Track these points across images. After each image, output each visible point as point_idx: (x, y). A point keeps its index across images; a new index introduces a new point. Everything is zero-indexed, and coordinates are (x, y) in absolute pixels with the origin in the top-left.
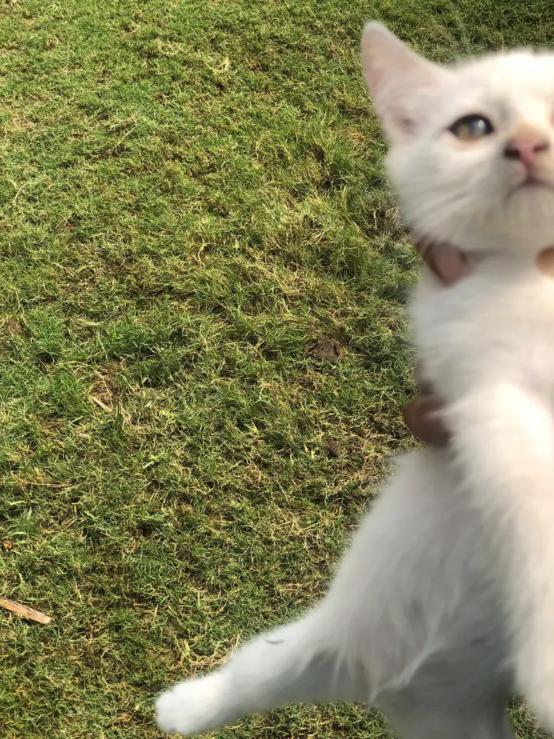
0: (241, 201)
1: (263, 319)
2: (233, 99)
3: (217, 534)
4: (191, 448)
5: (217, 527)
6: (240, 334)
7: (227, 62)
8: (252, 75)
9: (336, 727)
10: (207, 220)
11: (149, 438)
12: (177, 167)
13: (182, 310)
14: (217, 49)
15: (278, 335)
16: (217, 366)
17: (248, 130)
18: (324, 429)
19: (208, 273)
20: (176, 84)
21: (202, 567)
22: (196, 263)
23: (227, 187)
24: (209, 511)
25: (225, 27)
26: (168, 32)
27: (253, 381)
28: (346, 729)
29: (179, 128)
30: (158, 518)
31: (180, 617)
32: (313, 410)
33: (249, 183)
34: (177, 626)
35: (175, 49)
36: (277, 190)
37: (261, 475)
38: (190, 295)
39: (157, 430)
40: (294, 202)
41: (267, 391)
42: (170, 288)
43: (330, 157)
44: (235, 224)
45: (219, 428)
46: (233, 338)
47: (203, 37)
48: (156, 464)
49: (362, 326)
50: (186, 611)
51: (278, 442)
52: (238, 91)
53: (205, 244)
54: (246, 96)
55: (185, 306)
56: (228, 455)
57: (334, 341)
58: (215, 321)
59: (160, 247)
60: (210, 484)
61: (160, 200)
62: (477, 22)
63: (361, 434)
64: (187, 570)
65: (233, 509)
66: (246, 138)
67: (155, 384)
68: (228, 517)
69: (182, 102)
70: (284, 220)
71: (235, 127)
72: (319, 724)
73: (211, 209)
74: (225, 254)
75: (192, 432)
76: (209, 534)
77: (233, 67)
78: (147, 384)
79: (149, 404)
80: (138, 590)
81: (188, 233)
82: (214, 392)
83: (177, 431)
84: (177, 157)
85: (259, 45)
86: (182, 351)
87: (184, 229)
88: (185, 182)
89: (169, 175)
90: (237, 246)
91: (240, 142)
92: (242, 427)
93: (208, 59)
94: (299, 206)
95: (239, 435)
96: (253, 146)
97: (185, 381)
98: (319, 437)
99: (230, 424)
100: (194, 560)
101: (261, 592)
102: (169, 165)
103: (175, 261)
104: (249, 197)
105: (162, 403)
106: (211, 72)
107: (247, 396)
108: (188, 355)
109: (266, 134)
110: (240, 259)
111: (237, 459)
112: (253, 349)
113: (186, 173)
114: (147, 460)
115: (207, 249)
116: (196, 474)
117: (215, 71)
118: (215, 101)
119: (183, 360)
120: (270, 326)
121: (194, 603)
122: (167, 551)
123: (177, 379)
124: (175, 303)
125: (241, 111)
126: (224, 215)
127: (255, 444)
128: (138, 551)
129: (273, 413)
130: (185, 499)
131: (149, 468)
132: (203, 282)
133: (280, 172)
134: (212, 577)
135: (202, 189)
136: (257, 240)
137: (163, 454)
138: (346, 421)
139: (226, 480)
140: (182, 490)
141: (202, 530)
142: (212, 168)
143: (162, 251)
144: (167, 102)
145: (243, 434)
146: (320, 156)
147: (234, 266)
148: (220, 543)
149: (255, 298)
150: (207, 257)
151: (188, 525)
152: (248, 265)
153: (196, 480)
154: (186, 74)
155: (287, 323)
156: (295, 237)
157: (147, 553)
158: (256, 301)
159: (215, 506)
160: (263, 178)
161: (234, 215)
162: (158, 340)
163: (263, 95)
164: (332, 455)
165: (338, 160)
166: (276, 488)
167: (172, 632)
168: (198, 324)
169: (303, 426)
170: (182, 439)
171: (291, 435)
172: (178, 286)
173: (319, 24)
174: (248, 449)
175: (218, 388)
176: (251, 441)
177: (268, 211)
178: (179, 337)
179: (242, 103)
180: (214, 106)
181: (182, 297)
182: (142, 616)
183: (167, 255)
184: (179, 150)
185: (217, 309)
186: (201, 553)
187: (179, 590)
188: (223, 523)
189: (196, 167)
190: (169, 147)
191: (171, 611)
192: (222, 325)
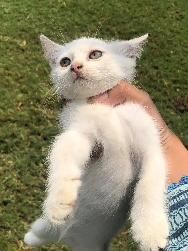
0: (32, 88)
1: (42, 127)
2: (27, 54)
3: (30, 202)
4: (20, 173)
5: (30, 200)
6: (34, 133)
7: (25, 42)
8: (34, 46)
10: (20, 95)
11: (5, 171)
12: (10, 78)
13: (14, 127)
14: (21, 38)
15: (47, 132)
16: (27, 144)
17: (33, 64)
19: (23, 113)
20: (8, 50)
21: (26, 215)
22: (18, 110)
23: (27, 84)
24: (27, 195)
25: (23, 30)
26: (4, 33)
27: (40, 148)
29: (10, 65)
30: (9, 199)
31: (19, 233)
33: (35, 82)
34: (18, 236)
35: (7, 39)
36: (44, 84)
38: (17, 121)
39: (8, 168)
42: (10, 120)
44: (31, 96)
45: (29, 165)
46: (32, 134)
47: (16, 34)
48: (8, 180)
50: (21, 230)
52: (29, 51)
53: (20, 104)
54: (32, 53)
55: (15, 125)
56: (33, 174)
58: (26, 129)
59: (5, 105)
60: (27, 185)
61: (4, 89)
62: (107, 24)
64: (20, 216)
65: (35, 193)
66: (32, 67)
67: (6, 152)
68: (34, 196)
69: (10, 56)
70: (47, 93)
71: (29, 63)
73: (22, 91)
74: (28, 106)
75: (20, 167)
76: (27, 203)
77: (27, 43)
78: (3, 153)
79: (4, 160)
80: (3, 225)
81: (14, 100)
82: (26, 153)
83: (15, 168)
84: (9, 74)
85: (35, 36)
86: (15, 140)
87: (13, 98)
88: (13, 83)
89: (7, 81)
90: (32, 103)
92: (37, 164)
93: (18, 41)
95: (36, 167)
96: (35, 69)
97: (16, 150)
99: (33, 164)
100: (22, 212)
102: (7, 77)
103: (11, 110)
104: (34, 86)
105: (9, 159)
106: (19, 46)
107: (38, 154)
108: (17, 142)
109: (39, 65)
110: (32, 108)
111: (36, 175)
112: (40, 137)
113: (13, 80)
114: (4, 179)
115: (22, 105)
116: (22, 182)
117: (21, 45)
118: (21, 55)
119: (15, 143)
120: (44, 129)
121: (23, 227)
122: (13, 210)
123: (14, 150)
124: (11, 124)
125: (31, 58)
126: (27, 93)
127: (42, 170)
128: (3, 211)
130: (19, 191)
131: (5, 182)
132: (21, 116)
133: (45, 77)
134: (29, 218)
135: (18, 85)
136: (38, 101)
137: (10, 176)
139: (32, 183)
140: (17, 188)
141: (25, 201)
142: (22, 78)
143: (6, 107)
144: (5, 56)
145: (38, 167)
147: (32, 110)
148: (31, 206)
149: (39, 120)
150: (22, 108)
151: (20, 200)
152: (36, 109)
153: (22, 184)
154: (11, 46)
157: (6, 212)
158: (39, 121)
159: (29, 193)
160: (39, 79)
161: (30, 93)
162: (6, 137)
163: (37, 52)
167: (16, 239)
168: (20, 131)
170: (16, 170)
172: (12, 118)
173: (55, 28)
174: (39, 172)
175: (28, 152)
176: (40, 169)
177: (41, 91)
178: (13, 136)
179: (31, 55)
180: (21, 57)
181: (14, 122)
182: (5, 234)
183: (8, 108)
184: (10, 72)
185: (26, 125)
186: (25, 210)
187: (18, 223)
188: (32, 198)
189: (16, 78)
190: (7, 72)
191: (15, 231)
192: (28, 130)
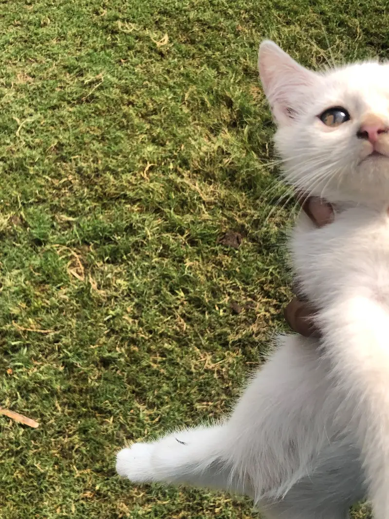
0: (174, 135)
1: (189, 218)
2: (170, 63)
3: (155, 366)
4: (138, 306)
5: (155, 362)
6: (172, 228)
7: (166, 37)
8: (183, 47)
9: (235, 504)
10: (150, 148)
11: (109, 299)
12: (131, 111)
13: (133, 211)
14: (160, 28)
15: (199, 229)
16: (156, 249)
17: (180, 85)
18: (229, 294)
19: (151, 185)
20: (131, 53)
21: (144, 390)
22: (142, 178)
23: (165, 125)
24: (149, 351)
25: (164, 13)
26: (126, 16)
27: (181, 260)
28: (242, 505)
29: (132, 83)
30: (114, 355)
31: (128, 424)
32: (222, 281)
33: (180, 123)
34: (126, 431)
35: (131, 28)
36: (199, 128)
37: (185, 326)
38: (140, 200)
39: (115, 294)
40: (211, 136)
41: (190, 268)
42: (125, 196)
43: (237, 105)
44: (170, 151)
45: (157, 292)
46: (167, 230)
47: (150, 20)
48: (114, 317)
49: (257, 224)
50: (132, 420)
51: (197, 303)
52: (174, 58)
53: (149, 165)
54: (179, 61)
55: (135, 208)
56: (163, 312)
57: (237, 234)
58: (155, 218)
59: (118, 166)
60: (150, 332)
61: (119, 133)
62: (341, 12)
63: (255, 298)
64: (133, 392)
65: (166, 349)
66: (178, 91)
67: (114, 262)
68: (163, 355)
69: (135, 65)
70: (204, 148)
71: (171, 83)
72: (223, 501)
73: (154, 141)
74: (163, 173)
75: (138, 295)
76: (149, 366)
77: (171, 41)
78: (108, 262)
79: (109, 276)
80: (99, 405)
81: (138, 157)
82: (154, 268)
83: (128, 295)
84: (130, 103)
85: (189, 26)
86: (132, 239)
87: (135, 154)
88: (136, 121)
89: (125, 116)
90: (171, 167)
91: (175, 93)
92: (173, 292)
93: (153, 35)
94: (214, 139)
95: (171, 298)
96: (183, 96)
97: (134, 259)
98: (226, 300)
99: (165, 290)
100: (138, 385)
101: (184, 408)
102: (125, 109)
103: (129, 176)
104: (180, 132)
105: (119, 275)
106: (155, 44)
107: (177, 271)
108: (137, 242)
109: (193, 88)
110: (172, 176)
111: (169, 314)
112: (182, 239)
113: (137, 115)
114: (107, 314)
115: (151, 169)
116: (141, 324)
117: (158, 44)
118: (158, 64)
119: (133, 246)
120: (193, 223)
121: (138, 415)
122: (120, 378)
123: (129, 259)
124: (128, 206)
125: (176, 72)
126: (163, 145)
127: (182, 304)
128: (99, 378)
129: (195, 283)
130: (133, 342)
131: (108, 320)
132: (147, 191)
133: (202, 115)
134: (151, 398)
135: (148, 126)
136: (185, 163)
137: (118, 310)
138: (245, 290)
139: (161, 329)
140: (130, 335)
141: (144, 364)
142: (155, 112)
143: (120, 170)
144: (125, 65)
145: (174, 297)
146: (230, 104)
147: (169, 181)
148: (157, 373)
149: (183, 203)
150: (151, 174)
151: (135, 360)
152: (179, 180)
153: (141, 329)
154: (138, 45)
155: (205, 221)
156: (212, 162)
157: (106, 379)
158: (184, 206)
159: (153, 347)
160: (190, 119)
161: (169, 145)
162: (117, 231)
163: (191, 61)
164: (235, 313)
165: (242, 107)
166: (196, 335)
167: (122, 434)
168: (144, 220)
169: (215, 292)
170: (132, 300)
171: (206, 298)
172: (131, 194)
173: (230, 12)
174: (177, 308)
175: (157, 265)
176: (179, 302)
177: (193, 143)
178: (131, 230)
179: (176, 66)
180: (157, 68)
181: (133, 202)
182: (102, 423)
183: (123, 172)
184: (132, 98)
185: (157, 210)
186: (144, 380)
187: (127, 406)
188: (159, 359)
189: (144, 111)
190: (125, 97)
191: (122, 420)
192: (160, 221)
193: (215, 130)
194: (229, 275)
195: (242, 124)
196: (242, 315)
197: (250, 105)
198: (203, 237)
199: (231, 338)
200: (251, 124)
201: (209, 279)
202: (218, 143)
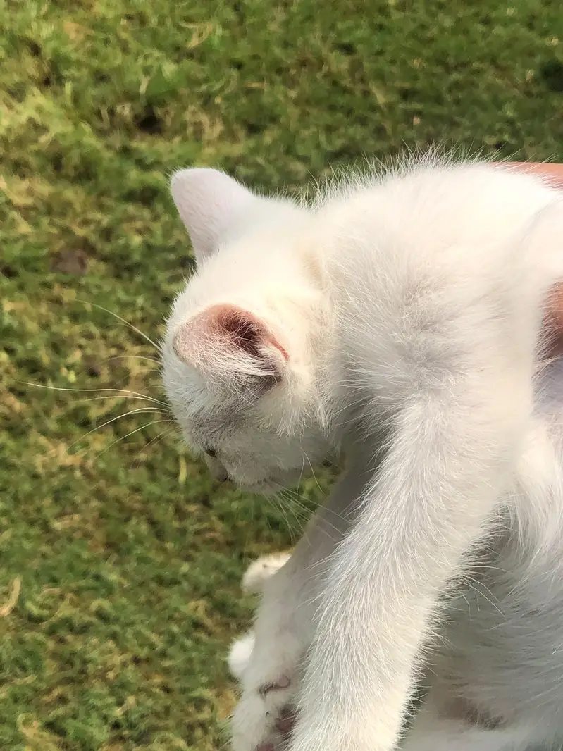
9: (137, 661)
18: (81, 347)
28: (148, 660)
32: (66, 328)
37: (18, 405)
40: (14, 103)
41: (12, 313)
43: (47, 51)
49: (107, 234)
51: (32, 367)
57: (79, 253)
63: (121, 348)
72: (117, 659)
94: (19, 107)
98: (76, 357)
101: (35, 531)
120: (4, 241)
129: (22, 336)
138: (104, 337)
146: (36, 50)
155: (25, 236)
156: (21, 142)
164: (93, 374)
165: (56, 53)
166: (36, 417)
169: (57, 346)
171: (45, 357)
193: (17, 93)
194: (75, 317)
195: (60, 80)
196: (105, 376)
197: (68, 50)
198: (26, 263)
199: (94, 413)
200: (74, 80)
201: (45, 326)
202: (25, 112)
